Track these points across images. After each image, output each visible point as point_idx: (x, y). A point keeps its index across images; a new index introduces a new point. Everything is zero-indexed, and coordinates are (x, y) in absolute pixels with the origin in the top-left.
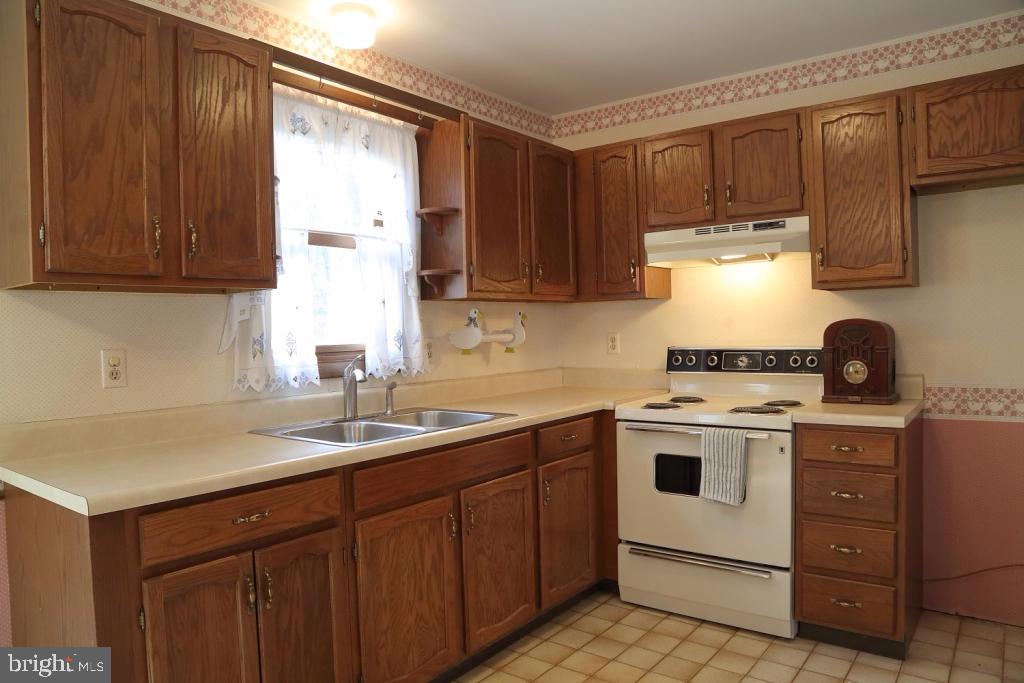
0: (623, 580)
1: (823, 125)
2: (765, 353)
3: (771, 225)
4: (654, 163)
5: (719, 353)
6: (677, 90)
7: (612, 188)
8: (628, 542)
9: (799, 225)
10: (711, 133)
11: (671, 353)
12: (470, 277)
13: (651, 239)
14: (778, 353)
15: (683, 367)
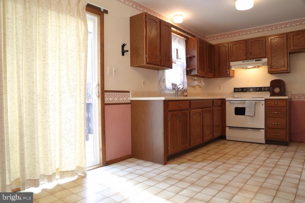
0: (227, 135)
1: (271, 39)
2: (256, 88)
3: (259, 60)
4: (233, 47)
5: (246, 88)
6: (236, 31)
7: (223, 53)
8: (228, 127)
9: (265, 60)
10: (246, 41)
11: (235, 89)
12: (198, 70)
13: (232, 64)
14: (259, 88)
15: (238, 92)
